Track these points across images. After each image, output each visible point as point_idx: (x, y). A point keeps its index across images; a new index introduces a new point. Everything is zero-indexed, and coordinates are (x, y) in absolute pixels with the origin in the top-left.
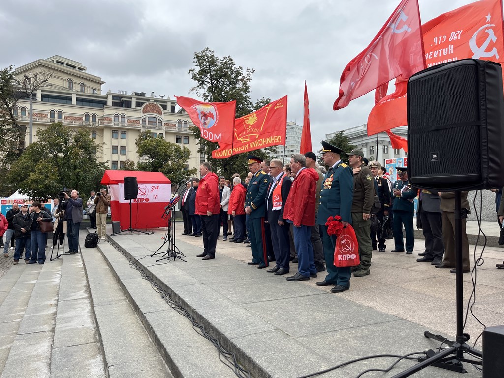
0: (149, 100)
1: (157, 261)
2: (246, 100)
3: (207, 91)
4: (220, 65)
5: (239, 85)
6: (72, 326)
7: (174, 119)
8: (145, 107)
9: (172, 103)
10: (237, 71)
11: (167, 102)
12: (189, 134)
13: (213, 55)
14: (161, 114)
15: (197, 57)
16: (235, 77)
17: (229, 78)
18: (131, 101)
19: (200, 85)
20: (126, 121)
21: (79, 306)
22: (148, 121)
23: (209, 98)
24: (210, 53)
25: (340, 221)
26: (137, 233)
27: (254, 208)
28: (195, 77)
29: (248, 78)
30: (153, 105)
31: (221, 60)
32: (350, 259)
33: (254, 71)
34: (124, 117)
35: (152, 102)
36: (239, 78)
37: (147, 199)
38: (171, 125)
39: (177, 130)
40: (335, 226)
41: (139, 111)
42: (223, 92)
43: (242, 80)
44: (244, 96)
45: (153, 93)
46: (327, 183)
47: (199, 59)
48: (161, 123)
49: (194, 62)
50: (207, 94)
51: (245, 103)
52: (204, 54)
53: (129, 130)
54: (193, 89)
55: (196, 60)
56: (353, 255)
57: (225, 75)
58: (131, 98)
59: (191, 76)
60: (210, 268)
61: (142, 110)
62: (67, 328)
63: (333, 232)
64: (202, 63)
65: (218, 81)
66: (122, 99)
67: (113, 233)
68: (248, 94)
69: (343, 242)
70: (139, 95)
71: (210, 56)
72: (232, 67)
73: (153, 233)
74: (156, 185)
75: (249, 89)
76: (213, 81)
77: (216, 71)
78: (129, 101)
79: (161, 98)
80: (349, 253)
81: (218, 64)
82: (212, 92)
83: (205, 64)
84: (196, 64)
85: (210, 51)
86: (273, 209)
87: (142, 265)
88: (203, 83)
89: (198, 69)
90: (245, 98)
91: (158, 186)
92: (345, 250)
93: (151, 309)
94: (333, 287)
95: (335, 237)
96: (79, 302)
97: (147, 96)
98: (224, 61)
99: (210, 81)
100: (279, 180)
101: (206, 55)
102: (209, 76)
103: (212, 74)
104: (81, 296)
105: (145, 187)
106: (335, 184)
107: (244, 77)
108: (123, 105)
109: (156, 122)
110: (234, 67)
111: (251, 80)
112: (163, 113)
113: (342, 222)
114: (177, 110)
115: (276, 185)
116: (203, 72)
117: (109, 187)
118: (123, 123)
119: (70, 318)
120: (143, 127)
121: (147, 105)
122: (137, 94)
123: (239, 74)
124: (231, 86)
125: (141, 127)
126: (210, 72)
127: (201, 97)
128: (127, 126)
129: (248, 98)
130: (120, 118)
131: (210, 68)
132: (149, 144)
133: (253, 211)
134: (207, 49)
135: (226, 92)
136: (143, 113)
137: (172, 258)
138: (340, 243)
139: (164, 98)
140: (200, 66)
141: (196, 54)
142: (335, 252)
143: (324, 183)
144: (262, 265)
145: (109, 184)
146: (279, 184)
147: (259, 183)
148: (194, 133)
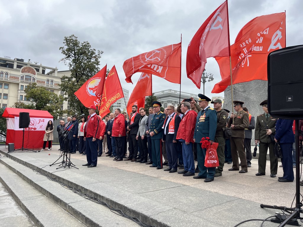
0: (26, 64)
1: (57, 169)
2: (97, 69)
3: (71, 62)
4: (81, 46)
5: (93, 60)
6: (7, 215)
7: (44, 78)
8: (23, 69)
9: (43, 68)
10: (92, 51)
11: (39, 67)
12: (54, 89)
13: (77, 40)
14: (35, 74)
15: (66, 40)
16: (90, 54)
17: (87, 55)
18: (13, 64)
19: (67, 57)
20: (9, 77)
21: (5, 201)
22: (25, 78)
23: (73, 66)
24: (75, 38)
25: (209, 140)
26: (27, 151)
27: (157, 133)
28: (64, 52)
29: (99, 56)
30: (29, 68)
31: (82, 44)
32: (214, 163)
33: (103, 52)
34: (8, 74)
35: (28, 66)
36: (93, 56)
37: (35, 128)
38: (42, 82)
39: (46, 85)
40: (206, 143)
41: (19, 71)
42: (82, 63)
43: (95, 57)
44: (96, 67)
45: (30, 60)
46: (201, 119)
47: (68, 41)
48: (35, 80)
49: (64, 43)
50: (71, 63)
51: (97, 71)
52: (71, 38)
53: (11, 83)
54: (62, 60)
55: (65, 41)
56: (215, 160)
57: (84, 53)
58: (14, 62)
59: (61, 51)
60: (99, 172)
61: (21, 71)
62: (4, 217)
63: (205, 147)
64: (70, 44)
65: (79, 57)
66: (7, 62)
67: (9, 151)
68: (99, 66)
69: (210, 153)
70: (19, 61)
71: (75, 40)
72: (89, 48)
73: (39, 152)
74: (42, 119)
75: (100, 63)
76: (76, 56)
77: (79, 50)
78: (12, 64)
79: (35, 64)
80: (213, 159)
81: (80, 46)
82: (75, 62)
83: (71, 44)
84: (66, 44)
85: (75, 37)
86: (168, 133)
87: (46, 172)
88: (69, 56)
89: (66, 47)
90: (97, 68)
91: (44, 120)
92: (211, 157)
93: (72, 201)
94: (205, 179)
95: (206, 150)
96: (4, 198)
97: (24, 61)
98: (84, 44)
99: (74, 56)
100: (173, 116)
101: (72, 39)
102: (73, 52)
103: (76, 51)
104: (3, 194)
105: (34, 120)
106: (207, 119)
107: (96, 55)
108: (8, 66)
109: (31, 79)
110: (90, 48)
111: (101, 57)
112: (36, 73)
113: (210, 141)
114: (46, 73)
115: (171, 119)
116: (69, 50)
117: (8, 119)
118: (6, 78)
119: (3, 210)
120: (21, 82)
121: (25, 68)
122: (18, 60)
123: (93, 53)
124: (88, 60)
125: (20, 81)
126: (74, 51)
127: (67, 65)
128: (9, 80)
129: (99, 68)
130: (4, 75)
131: (74, 48)
132: (36, 92)
133: (155, 135)
134: (73, 36)
135: (84, 64)
136: (22, 72)
137: (67, 167)
138: (209, 153)
139: (37, 64)
140: (68, 45)
141: (65, 38)
142: (206, 158)
143: (199, 118)
144: (159, 167)
145: (8, 117)
146: (173, 119)
147: (160, 118)
148: (61, 87)
